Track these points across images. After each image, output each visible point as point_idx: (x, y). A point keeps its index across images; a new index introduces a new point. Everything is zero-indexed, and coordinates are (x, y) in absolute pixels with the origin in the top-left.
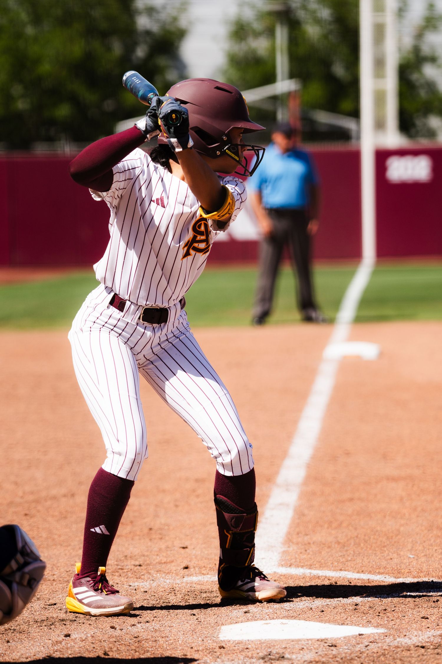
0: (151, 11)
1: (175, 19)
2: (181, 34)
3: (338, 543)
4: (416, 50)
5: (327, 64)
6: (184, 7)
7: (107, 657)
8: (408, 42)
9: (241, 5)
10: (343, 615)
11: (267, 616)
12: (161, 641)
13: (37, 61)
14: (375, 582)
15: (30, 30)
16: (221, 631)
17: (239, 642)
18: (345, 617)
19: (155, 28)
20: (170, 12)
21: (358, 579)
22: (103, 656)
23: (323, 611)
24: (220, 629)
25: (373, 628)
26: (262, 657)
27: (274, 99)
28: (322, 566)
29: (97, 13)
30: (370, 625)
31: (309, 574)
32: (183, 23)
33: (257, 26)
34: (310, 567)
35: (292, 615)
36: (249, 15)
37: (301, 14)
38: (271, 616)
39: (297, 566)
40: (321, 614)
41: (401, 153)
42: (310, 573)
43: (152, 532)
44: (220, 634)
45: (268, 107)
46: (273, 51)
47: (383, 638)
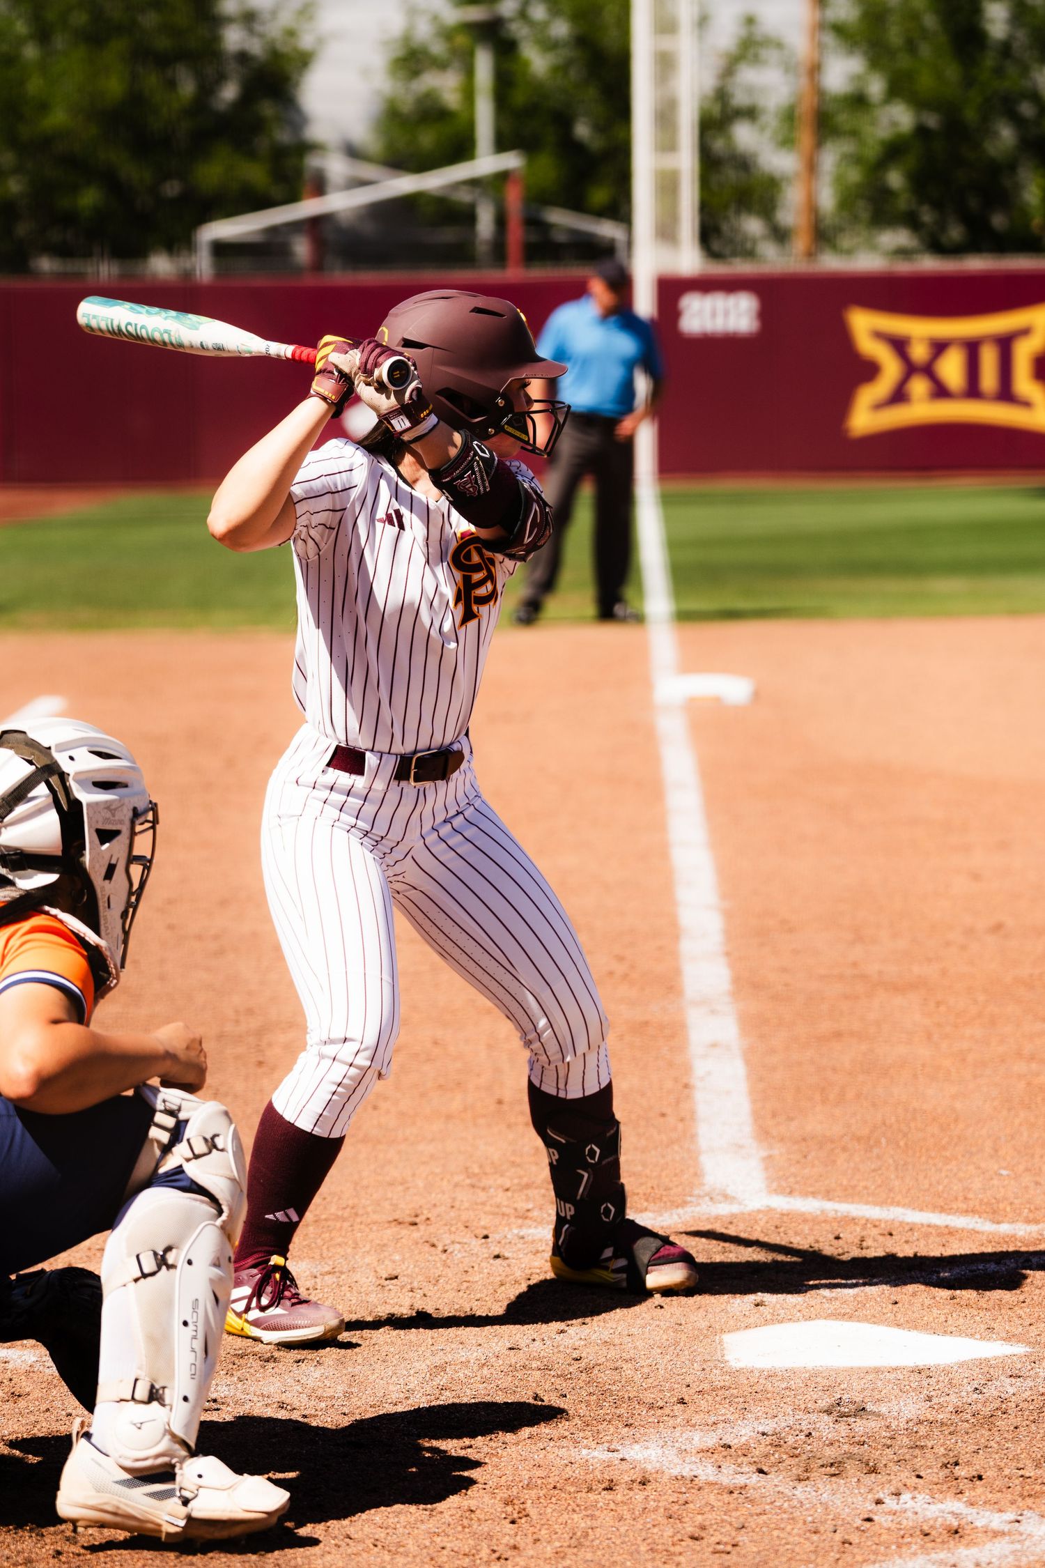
0: (249, 18)
1: (291, 33)
2: (304, 60)
3: (859, 1139)
4: (722, 95)
5: (564, 121)
6: (307, 12)
7: (540, 1403)
8: (709, 82)
9: (412, 12)
10: (935, 1311)
11: (799, 1314)
12: (628, 1370)
13: (44, 107)
14: (960, 1232)
15: (30, 52)
16: (725, 1345)
17: (770, 1373)
18: (942, 1318)
19: (256, 48)
20: (286, 18)
21: (929, 1226)
22: (532, 1401)
23: (896, 1303)
24: (721, 1342)
25: (1003, 1342)
26: (826, 1408)
27: (474, 183)
28: (850, 1194)
29: (150, 20)
30: (994, 1336)
31: (833, 1212)
32: (306, 41)
33: (438, 48)
34: (828, 1195)
35: (843, 1311)
36: (424, 31)
37: (518, 30)
38: (805, 1314)
39: (805, 1194)
40: (895, 1308)
41: (704, 285)
42: (836, 1211)
43: (505, 1107)
44: (725, 1352)
45: (465, 196)
46: (469, 93)
47: (1029, 1367)
